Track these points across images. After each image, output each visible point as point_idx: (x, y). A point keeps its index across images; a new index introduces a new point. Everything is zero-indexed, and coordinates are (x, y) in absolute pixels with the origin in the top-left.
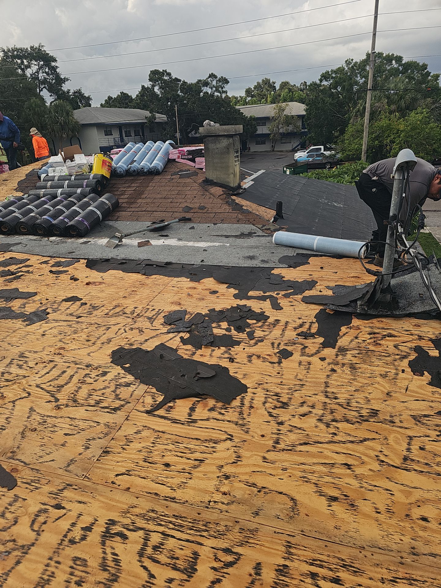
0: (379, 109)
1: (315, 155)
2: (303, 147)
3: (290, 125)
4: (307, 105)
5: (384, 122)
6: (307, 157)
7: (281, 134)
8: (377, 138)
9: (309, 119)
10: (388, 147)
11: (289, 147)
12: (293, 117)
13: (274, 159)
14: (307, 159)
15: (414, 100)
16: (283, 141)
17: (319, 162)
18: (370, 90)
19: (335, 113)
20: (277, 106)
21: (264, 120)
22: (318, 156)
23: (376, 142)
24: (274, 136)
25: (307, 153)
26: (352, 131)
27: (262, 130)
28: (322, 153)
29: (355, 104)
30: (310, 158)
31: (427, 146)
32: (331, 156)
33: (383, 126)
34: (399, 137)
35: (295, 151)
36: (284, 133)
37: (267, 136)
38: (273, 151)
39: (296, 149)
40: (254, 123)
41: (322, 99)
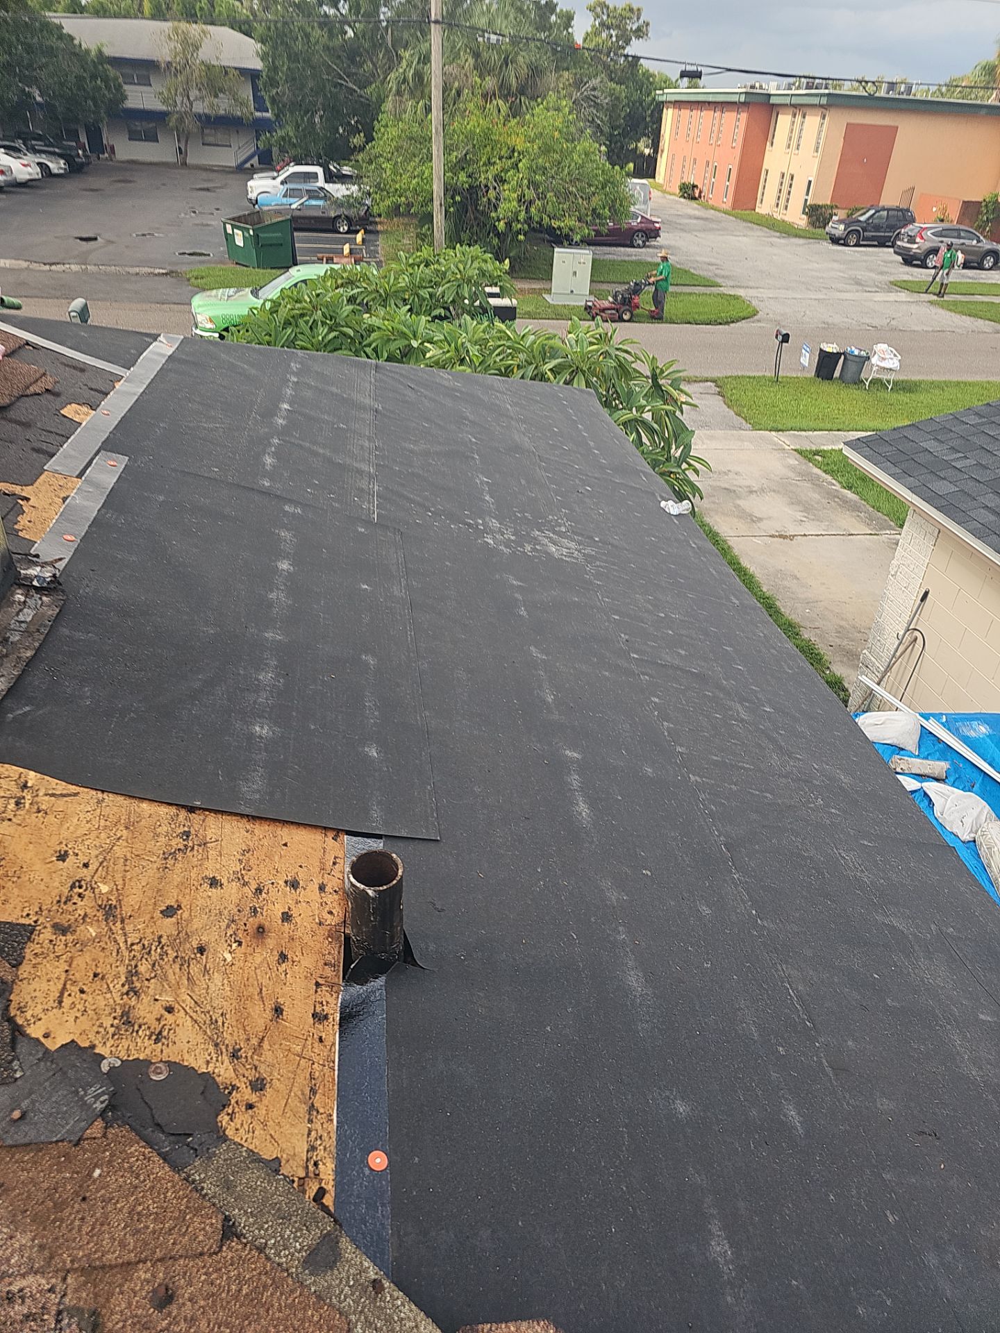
0: (456, 84)
1: (304, 193)
2: (267, 162)
3: (221, 95)
4: (263, 42)
5: (474, 122)
6: (285, 196)
7: (199, 117)
8: (462, 164)
9: (273, 83)
10: (492, 194)
11: (229, 157)
12: (225, 70)
13: (192, 189)
14: (285, 200)
15: (536, 71)
16: (211, 139)
17: (319, 214)
18: (436, 22)
19: (342, 78)
20: (176, 30)
21: (144, 69)
22: (312, 194)
23: (463, 177)
24: (181, 120)
25: (282, 183)
26: (400, 137)
27: (140, 97)
28: (322, 189)
29: (393, 60)
30: (292, 200)
31: (580, 200)
32: (348, 202)
33: (472, 133)
34: (515, 166)
35: (244, 171)
36: (208, 117)
37: (159, 117)
38: (184, 164)
39: (248, 165)
40: (112, 72)
41: (301, 29)
